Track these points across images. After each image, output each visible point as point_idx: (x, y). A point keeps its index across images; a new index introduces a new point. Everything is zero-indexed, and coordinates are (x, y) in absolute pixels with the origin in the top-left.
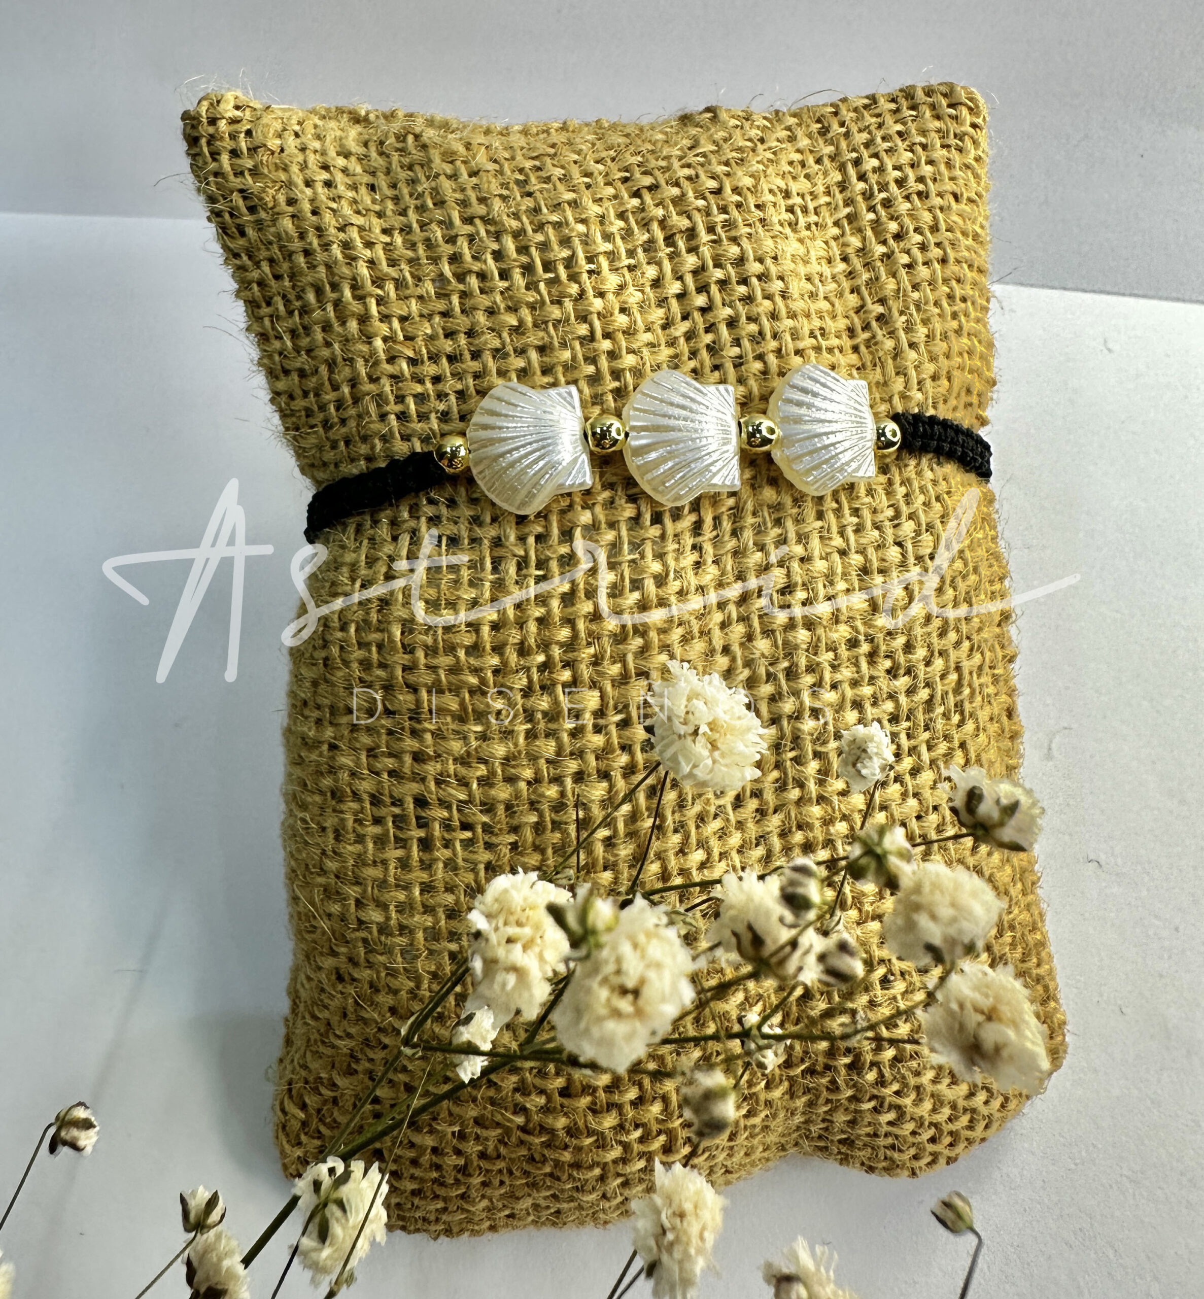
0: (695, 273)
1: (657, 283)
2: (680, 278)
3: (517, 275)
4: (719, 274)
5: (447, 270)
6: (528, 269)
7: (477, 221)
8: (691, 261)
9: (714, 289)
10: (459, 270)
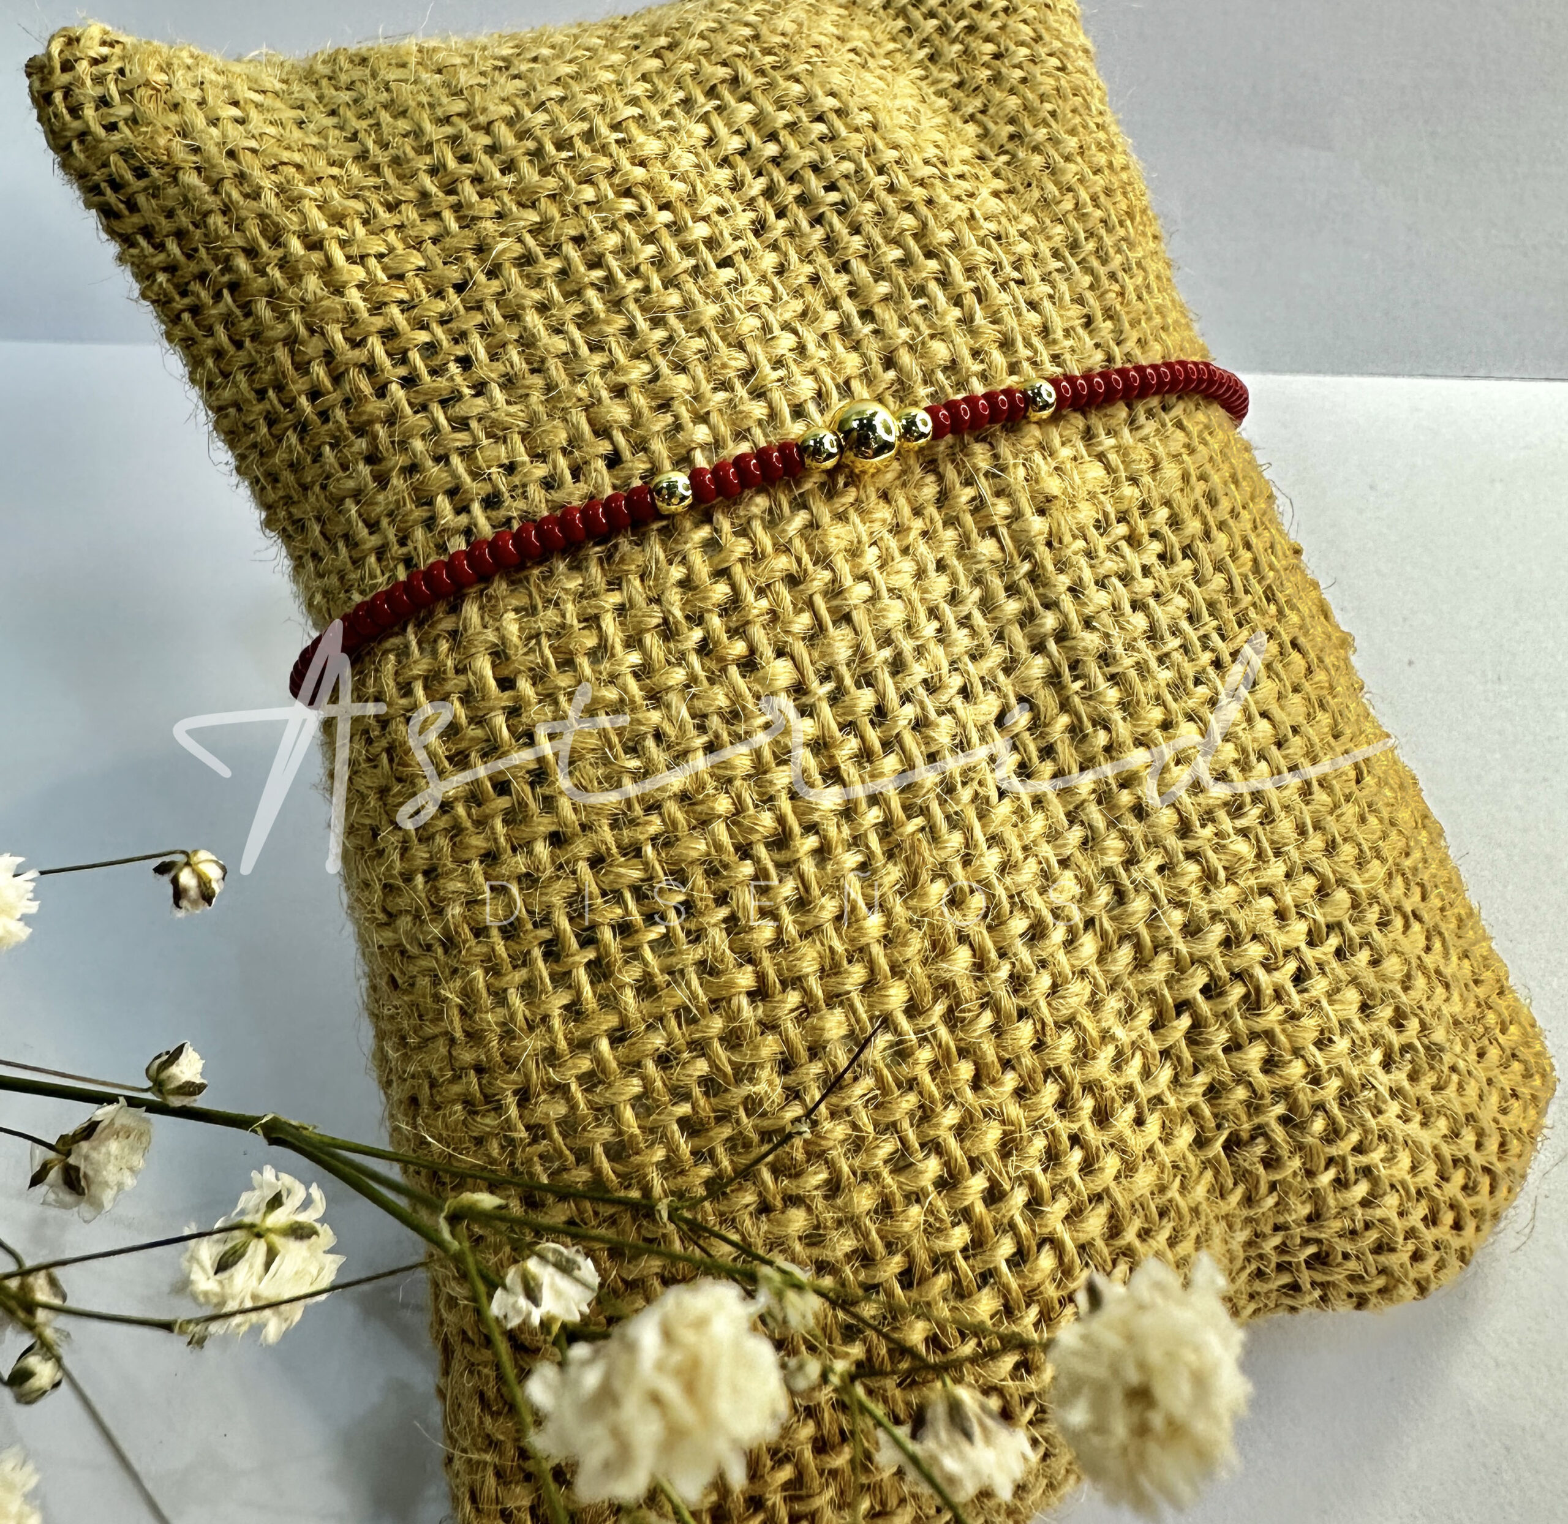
0: (755, 122)
1: (710, 142)
2: (738, 132)
3: (524, 166)
4: (785, 117)
5: (429, 184)
6: (537, 154)
7: (455, 119)
8: (746, 111)
9: (784, 136)
10: (446, 180)
